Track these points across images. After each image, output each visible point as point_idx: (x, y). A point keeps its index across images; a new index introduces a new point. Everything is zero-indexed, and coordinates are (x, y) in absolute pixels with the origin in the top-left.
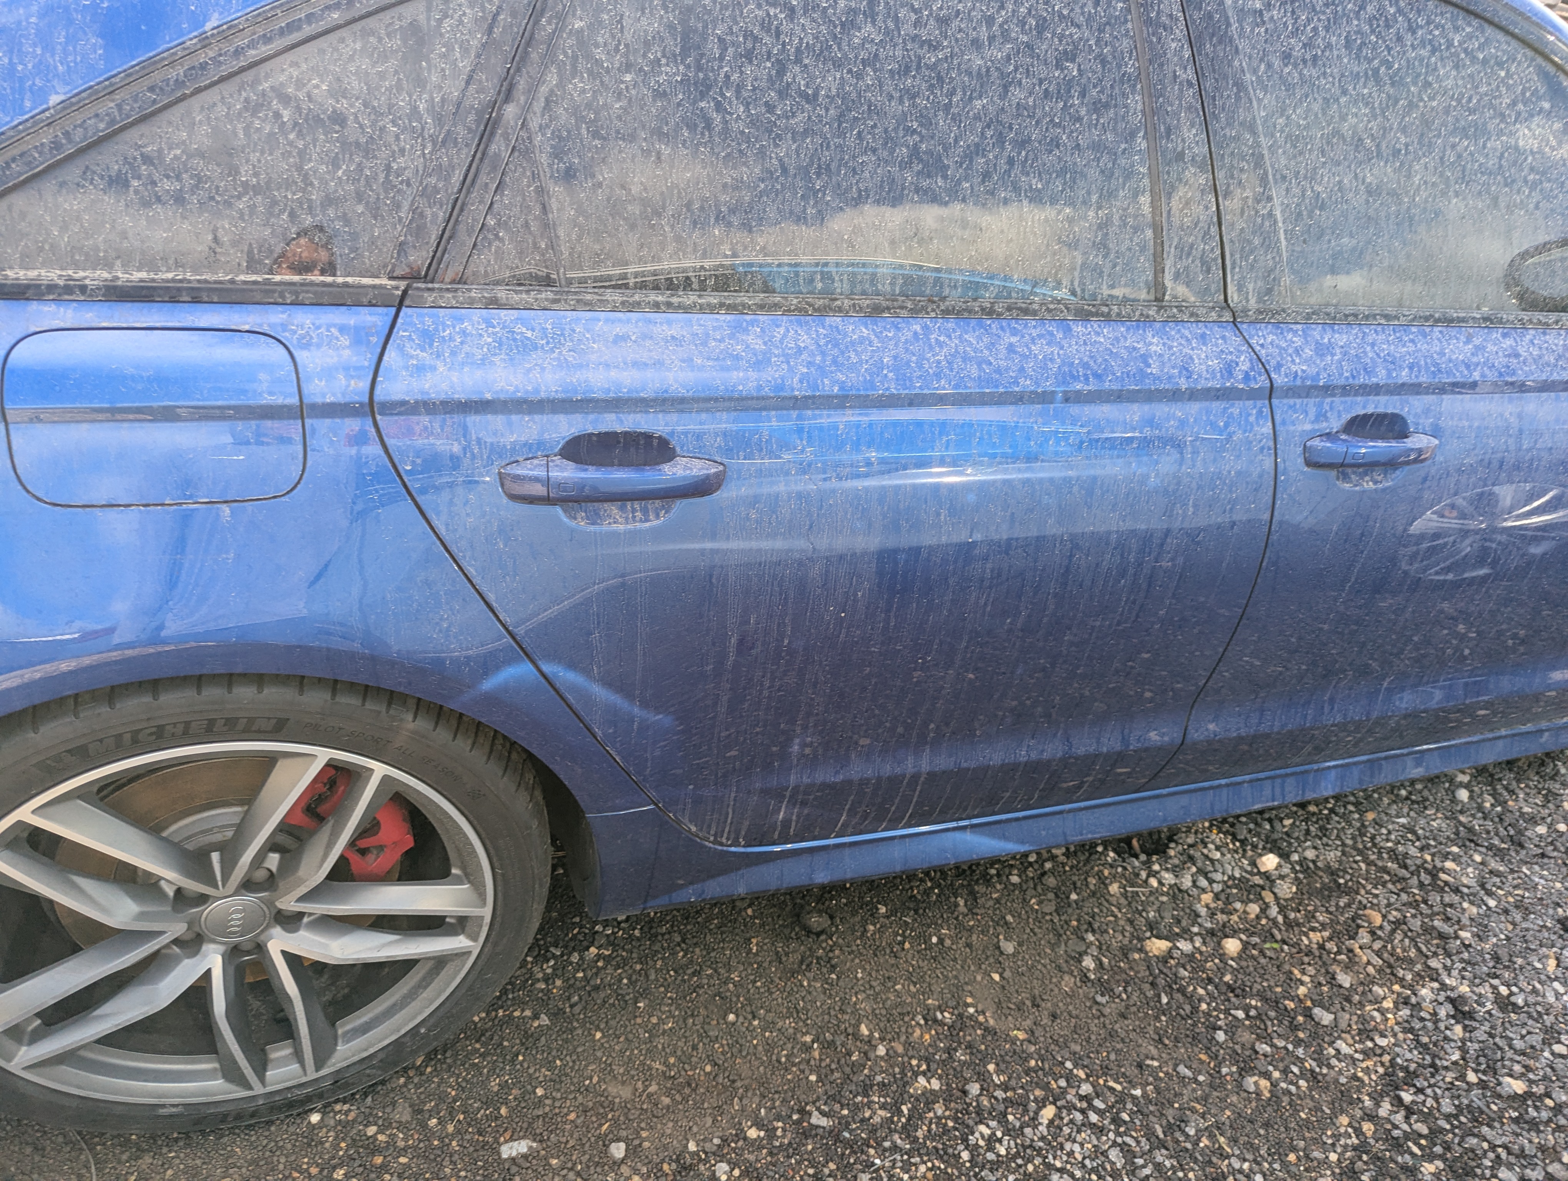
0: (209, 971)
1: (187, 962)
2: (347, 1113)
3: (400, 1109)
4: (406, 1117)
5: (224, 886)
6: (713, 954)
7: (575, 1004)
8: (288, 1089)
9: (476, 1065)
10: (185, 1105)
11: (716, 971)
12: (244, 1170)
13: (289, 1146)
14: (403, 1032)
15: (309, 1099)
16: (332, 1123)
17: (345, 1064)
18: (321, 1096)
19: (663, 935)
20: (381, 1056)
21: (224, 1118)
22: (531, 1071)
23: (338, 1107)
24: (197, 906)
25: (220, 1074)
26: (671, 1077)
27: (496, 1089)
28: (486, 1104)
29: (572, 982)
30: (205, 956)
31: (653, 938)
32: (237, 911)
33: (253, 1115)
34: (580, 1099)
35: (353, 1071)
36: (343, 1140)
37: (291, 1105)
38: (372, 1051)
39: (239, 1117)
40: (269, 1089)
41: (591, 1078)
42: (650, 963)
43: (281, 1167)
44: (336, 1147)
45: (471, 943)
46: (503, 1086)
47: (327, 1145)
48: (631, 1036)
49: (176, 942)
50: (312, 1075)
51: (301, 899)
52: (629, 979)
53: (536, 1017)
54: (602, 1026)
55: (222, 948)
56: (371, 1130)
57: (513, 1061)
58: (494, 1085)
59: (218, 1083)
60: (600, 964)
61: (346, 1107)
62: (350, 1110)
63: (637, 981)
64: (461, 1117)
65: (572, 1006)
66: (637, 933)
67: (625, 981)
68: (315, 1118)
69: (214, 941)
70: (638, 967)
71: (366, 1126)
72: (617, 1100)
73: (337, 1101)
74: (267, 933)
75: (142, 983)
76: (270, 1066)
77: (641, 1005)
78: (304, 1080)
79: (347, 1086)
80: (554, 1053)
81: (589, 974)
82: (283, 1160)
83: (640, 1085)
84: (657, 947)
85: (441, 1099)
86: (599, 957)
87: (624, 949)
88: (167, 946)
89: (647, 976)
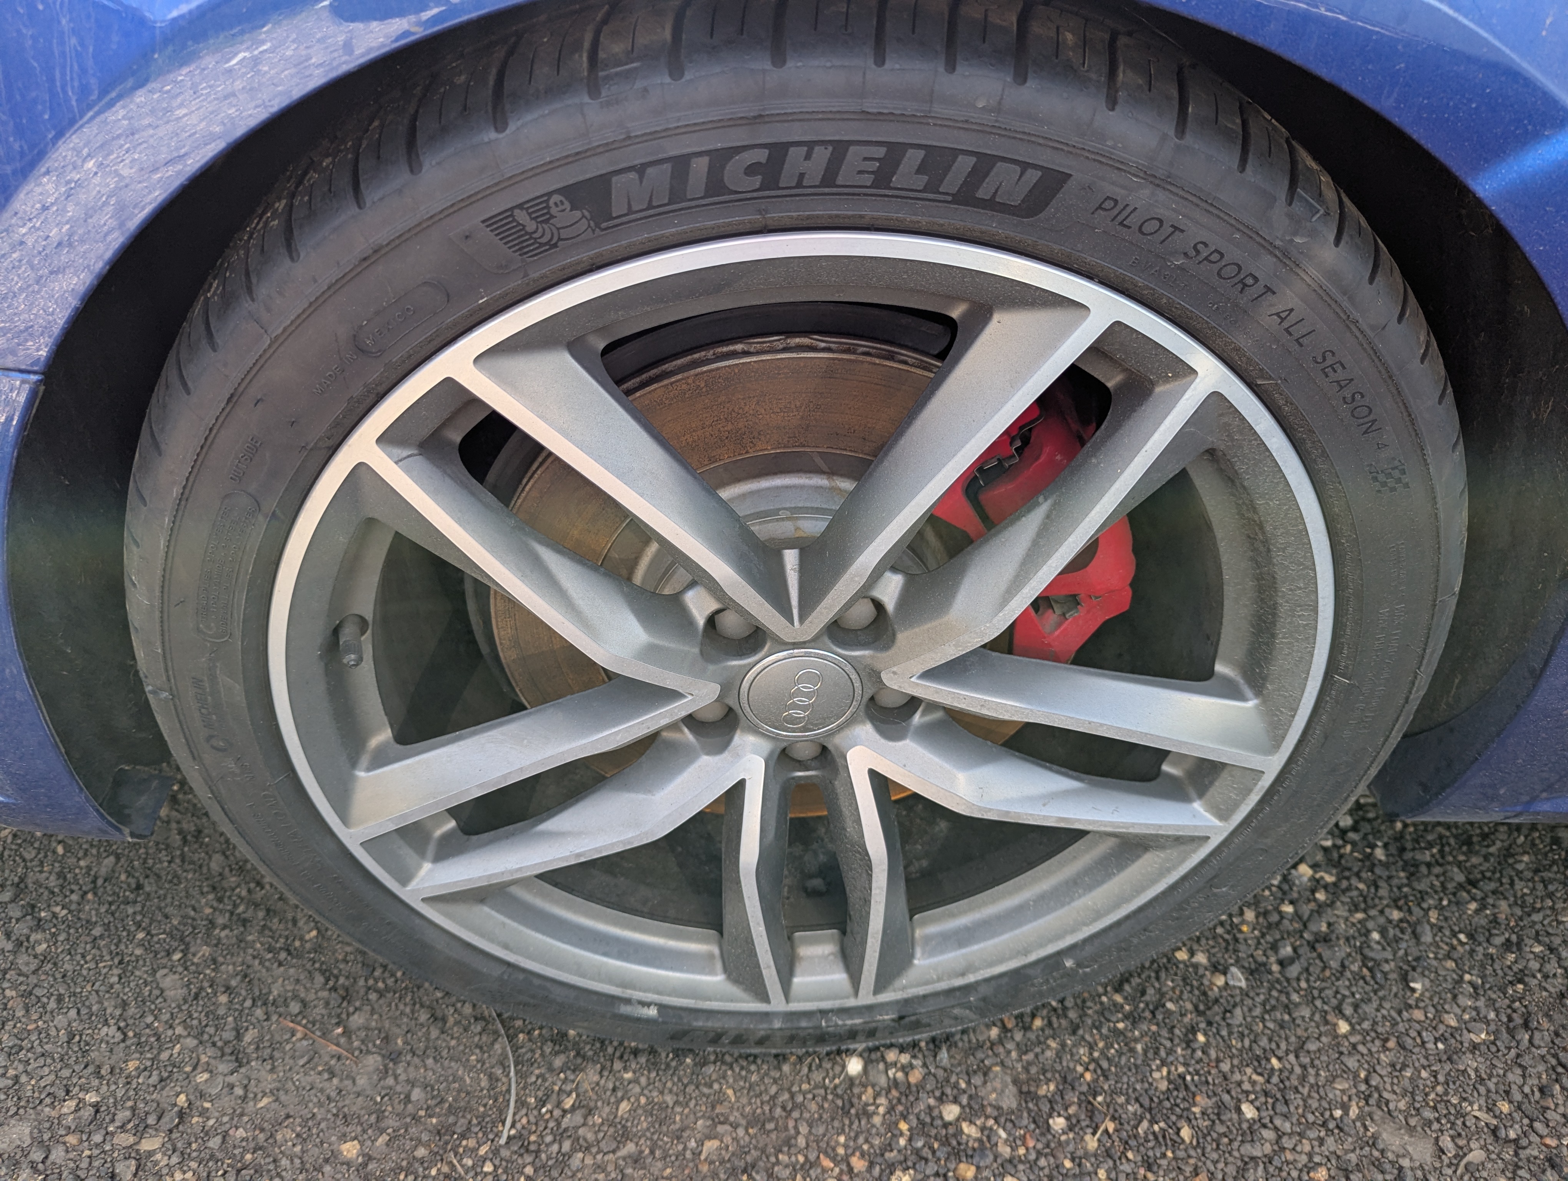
0: (740, 785)
1: (705, 760)
2: (906, 1069)
3: (998, 1084)
4: (1009, 1101)
5: (802, 619)
6: (1536, 917)
7: (1292, 961)
8: (823, 1013)
9: (1121, 1033)
10: (661, 1007)
11: (1552, 950)
12: (741, 1132)
13: (813, 1107)
14: (1033, 957)
15: (852, 1034)
16: (883, 1081)
17: (921, 991)
18: (871, 1033)
19: (1429, 865)
20: (984, 990)
21: (716, 1038)
22: (1225, 1067)
23: (891, 1056)
24: (741, 654)
25: (719, 965)
26: (1507, 1141)
27: (1163, 1086)
28: (1151, 1111)
29: (1275, 918)
30: (738, 756)
31: (1412, 869)
32: (809, 678)
33: (760, 1042)
34: (1331, 1143)
35: (931, 1005)
36: (904, 1117)
37: (822, 1038)
38: (971, 978)
39: (739, 1040)
40: (794, 1006)
41: (1345, 1108)
42: (1416, 910)
43: (801, 1141)
44: (891, 1127)
45: (1216, 822)
46: (1178, 1083)
47: (877, 1120)
48: (1409, 1042)
49: (691, 721)
50: (866, 997)
51: (929, 675)
52: (1383, 932)
53: (1219, 968)
54: (1348, 1011)
55: (766, 746)
56: (951, 1112)
57: (1188, 1043)
58: (1160, 1078)
59: (715, 979)
60: (1321, 896)
61: (905, 1058)
62: (912, 1067)
63: (1397, 940)
64: (1111, 1127)
65: (1281, 963)
66: (1380, 854)
67: (1376, 936)
68: (854, 1066)
69: (755, 730)
70: (1396, 915)
71: (941, 1100)
72: (1405, 1163)
73: (891, 1046)
74: (847, 732)
75: (627, 787)
76: (798, 969)
77: (1417, 986)
78: (852, 1002)
79: (917, 1026)
80: (1264, 1042)
81: (1306, 909)
82: (804, 1129)
83: (1446, 1142)
84: (1422, 886)
85: (1067, 1081)
86: (1317, 884)
87: (1360, 879)
88: (673, 726)
89: (1416, 935)
